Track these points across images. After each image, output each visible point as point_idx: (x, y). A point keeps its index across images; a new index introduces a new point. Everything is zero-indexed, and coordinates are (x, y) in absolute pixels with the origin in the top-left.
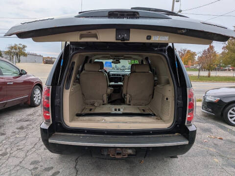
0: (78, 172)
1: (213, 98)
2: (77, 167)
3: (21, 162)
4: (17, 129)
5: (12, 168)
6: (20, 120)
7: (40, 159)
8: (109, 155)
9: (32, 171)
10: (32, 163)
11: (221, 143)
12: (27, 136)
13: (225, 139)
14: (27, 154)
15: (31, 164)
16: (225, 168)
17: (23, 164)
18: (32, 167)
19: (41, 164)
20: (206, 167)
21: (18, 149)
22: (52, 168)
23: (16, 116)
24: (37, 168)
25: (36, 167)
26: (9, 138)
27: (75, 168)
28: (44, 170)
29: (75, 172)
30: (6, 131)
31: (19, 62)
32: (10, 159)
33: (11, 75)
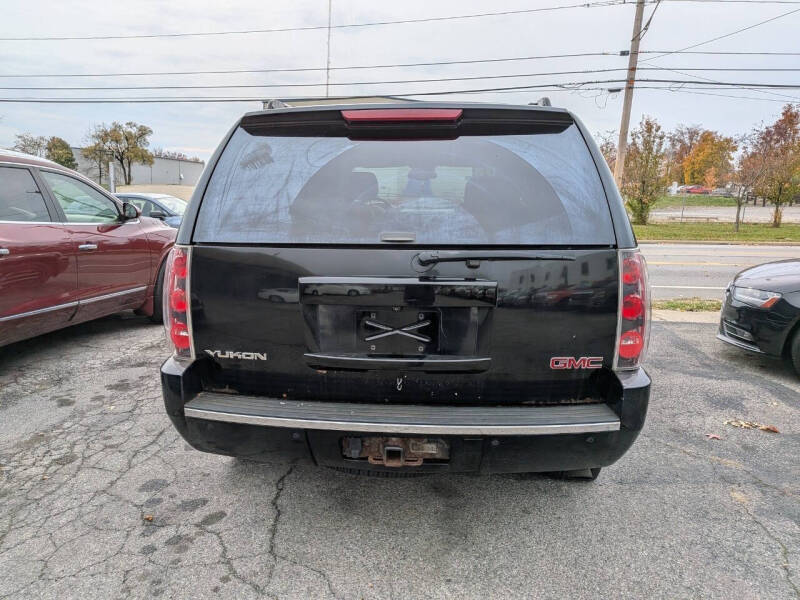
0: (283, 518)
1: (758, 293)
2: (279, 502)
3: (112, 483)
4: (110, 387)
5: (85, 497)
6: (121, 364)
7: (170, 477)
8: (366, 458)
9: (144, 509)
10: (145, 488)
11: (768, 442)
12: (137, 411)
13: (787, 432)
14: (134, 461)
15: (140, 490)
16: (763, 519)
17: (118, 489)
18: (145, 497)
19: (173, 489)
20: (701, 515)
21: (106, 447)
22: (205, 502)
23: (109, 349)
24: (159, 501)
25: (157, 497)
26: (82, 414)
27: (274, 504)
28: (179, 506)
29: (272, 513)
30: (73, 393)
31: (128, 183)
32: (81, 475)
33: (93, 221)
